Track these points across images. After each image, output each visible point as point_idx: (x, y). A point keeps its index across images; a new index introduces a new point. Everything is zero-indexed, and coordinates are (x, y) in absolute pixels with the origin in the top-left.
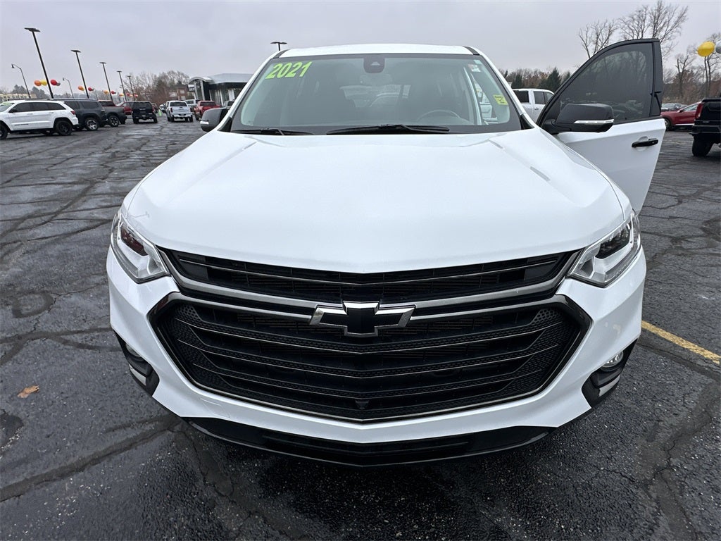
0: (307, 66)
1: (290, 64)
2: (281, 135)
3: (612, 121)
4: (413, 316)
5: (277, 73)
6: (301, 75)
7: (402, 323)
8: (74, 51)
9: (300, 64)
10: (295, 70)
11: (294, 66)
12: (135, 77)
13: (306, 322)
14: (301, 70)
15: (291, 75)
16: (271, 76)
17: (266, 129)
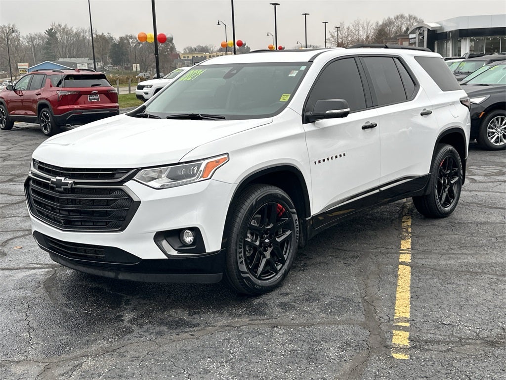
3: (349, 109)
7: (69, 187)
8: (273, 4)
12: (346, 27)
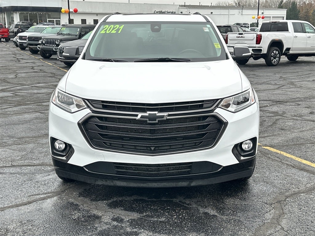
0: (122, 27)
1: (112, 26)
2: (113, 62)
4: (168, 116)
5: (106, 30)
6: (119, 32)
7: (165, 118)
9: (118, 26)
10: (115, 30)
11: (115, 27)
13: (135, 119)
14: (118, 29)
15: (114, 32)
16: (103, 32)
17: (105, 59)
